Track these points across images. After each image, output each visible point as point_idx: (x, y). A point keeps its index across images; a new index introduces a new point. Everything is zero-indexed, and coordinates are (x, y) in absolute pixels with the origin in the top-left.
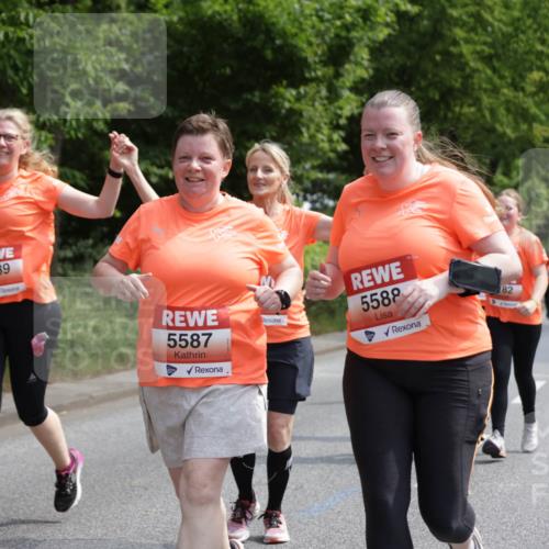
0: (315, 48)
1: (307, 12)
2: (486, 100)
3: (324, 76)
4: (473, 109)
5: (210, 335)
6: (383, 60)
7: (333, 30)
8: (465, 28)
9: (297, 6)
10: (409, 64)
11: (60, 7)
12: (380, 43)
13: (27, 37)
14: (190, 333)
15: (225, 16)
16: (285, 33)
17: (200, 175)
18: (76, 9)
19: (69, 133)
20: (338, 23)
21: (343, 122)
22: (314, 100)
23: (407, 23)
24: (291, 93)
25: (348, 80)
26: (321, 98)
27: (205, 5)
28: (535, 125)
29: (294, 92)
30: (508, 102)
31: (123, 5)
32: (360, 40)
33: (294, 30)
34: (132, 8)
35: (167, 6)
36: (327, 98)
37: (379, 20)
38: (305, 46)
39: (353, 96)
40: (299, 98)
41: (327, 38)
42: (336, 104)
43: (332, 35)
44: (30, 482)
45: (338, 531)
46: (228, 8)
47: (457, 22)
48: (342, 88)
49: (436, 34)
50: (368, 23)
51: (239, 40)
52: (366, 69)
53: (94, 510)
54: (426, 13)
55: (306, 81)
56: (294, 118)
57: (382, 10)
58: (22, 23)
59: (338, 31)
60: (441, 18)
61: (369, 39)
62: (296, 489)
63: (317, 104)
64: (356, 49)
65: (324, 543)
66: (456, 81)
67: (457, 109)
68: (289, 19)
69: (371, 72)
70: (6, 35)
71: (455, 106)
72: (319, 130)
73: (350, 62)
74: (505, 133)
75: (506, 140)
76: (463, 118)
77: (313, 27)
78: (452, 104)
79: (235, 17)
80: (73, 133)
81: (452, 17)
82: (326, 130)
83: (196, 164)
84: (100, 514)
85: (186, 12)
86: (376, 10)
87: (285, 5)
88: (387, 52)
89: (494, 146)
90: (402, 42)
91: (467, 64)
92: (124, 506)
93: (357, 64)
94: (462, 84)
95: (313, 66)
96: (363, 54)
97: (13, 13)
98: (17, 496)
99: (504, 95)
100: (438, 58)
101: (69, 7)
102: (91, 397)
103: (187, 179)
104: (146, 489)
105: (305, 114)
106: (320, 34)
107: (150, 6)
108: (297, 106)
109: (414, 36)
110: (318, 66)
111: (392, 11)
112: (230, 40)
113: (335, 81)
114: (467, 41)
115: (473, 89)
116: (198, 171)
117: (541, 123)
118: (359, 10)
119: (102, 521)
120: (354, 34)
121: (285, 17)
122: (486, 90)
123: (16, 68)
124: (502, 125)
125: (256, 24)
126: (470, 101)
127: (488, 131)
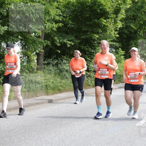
3: (113, 17)
7: (115, 5)
10: (135, 14)
12: (128, 9)
19: (46, 31)
20: (117, 3)
21: (118, 29)
22: (111, 23)
23: (135, 4)
25: (119, 18)
32: (123, 8)
33: (105, 4)
36: (114, 23)
37: (128, 2)
39: (120, 22)
41: (114, 7)
42: (116, 25)
45: (116, 136)
48: (118, 20)
49: (142, 7)
50: (125, 3)
52: (124, 15)
53: (52, 129)
55: (108, 18)
56: (105, 28)
58: (34, 1)
59: (117, 5)
60: (143, 3)
61: (125, 7)
62: (105, 125)
65: (112, 139)
69: (125, 16)
72: (112, 31)
73: (120, 13)
77: (111, 4)
79: (90, 1)
80: (47, 31)
82: (114, 31)
84: (54, 130)
88: (130, 11)
90: (134, 9)
92: (60, 129)
93: (122, 14)
95: (110, 14)
96: (123, 11)
98: (32, 125)
100: (143, 13)
104: (66, 124)
108: (106, 24)
109: (137, 7)
110: (112, 14)
113: (116, 19)
119: (54, 132)
120: (121, 6)
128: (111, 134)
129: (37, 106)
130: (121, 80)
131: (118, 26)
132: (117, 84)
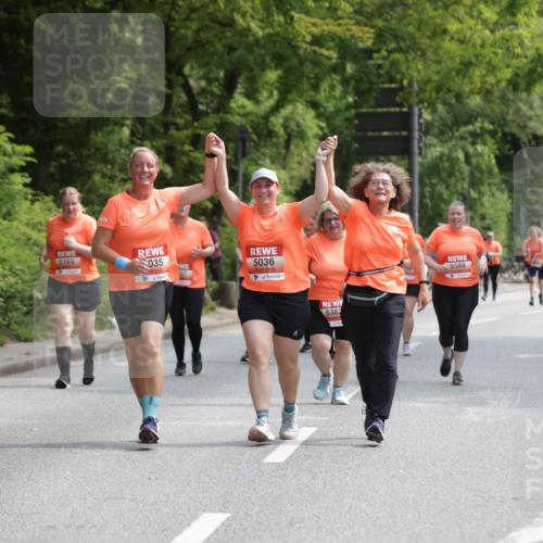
28: (296, 16)
74: (249, 29)
89: (231, 49)
117: (308, 13)
124: (244, 15)
127: (222, 25)
130: (14, 326)
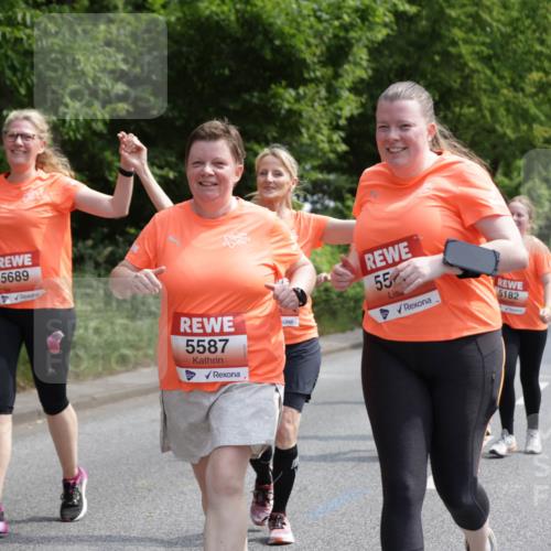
0: (314, 48)
1: (305, 12)
2: (485, 101)
3: (323, 77)
4: (472, 110)
5: (227, 341)
6: (382, 60)
7: (331, 31)
8: (464, 29)
9: (294, 6)
10: (407, 64)
11: (57, 7)
12: (379, 43)
13: (25, 37)
14: (207, 339)
15: (222, 17)
16: (283, 33)
17: (213, 180)
18: (73, 9)
19: (67, 134)
20: (336, 23)
21: (342, 122)
22: (313, 101)
23: (406, 24)
24: (290, 94)
25: (347, 81)
26: (320, 99)
27: (202, 5)
28: (535, 126)
29: (293, 93)
30: (507, 102)
31: (120, 5)
32: (358, 40)
33: (292, 31)
34: (130, 8)
35: (164, 6)
36: (326, 99)
37: (377, 20)
38: (303, 47)
39: (352, 97)
40: (298, 99)
41: (325, 39)
42: (335, 105)
43: (330, 35)
44: (33, 484)
46: (225, 8)
47: (454, 22)
48: (341, 88)
49: (435, 35)
50: (367, 23)
51: (237, 41)
52: (365, 69)
54: (424, 13)
55: (305, 82)
56: (293, 119)
57: (381, 10)
58: (19, 24)
59: (337, 31)
60: (439, 18)
61: (367, 38)
62: (300, 491)
63: (316, 104)
64: (355, 49)
65: (329, 544)
66: (455, 82)
67: (457, 110)
68: (287, 19)
69: (370, 72)
70: (4, 35)
71: (455, 106)
72: (318, 130)
73: (349, 62)
74: (505, 134)
75: (506, 140)
76: (462, 118)
77: (311, 27)
78: (452, 104)
79: (233, 18)
80: (71, 133)
81: (450, 17)
82: (325, 131)
83: (209, 169)
85: (184, 13)
86: (374, 11)
87: (283, 6)
88: (386, 52)
89: (494, 147)
90: (401, 43)
91: (466, 64)
92: (127, 508)
93: (356, 64)
94: (461, 84)
95: (312, 67)
96: (362, 54)
97: (10, 13)
98: (20, 498)
99: (503, 95)
100: (437, 58)
101: (66, 8)
102: (94, 399)
103: (201, 183)
104: (150, 490)
105: (304, 114)
106: (319, 35)
107: (147, 6)
108: (296, 107)
109: (413, 36)
110: (317, 67)
111: (390, 11)
112: (229, 41)
113: (334, 82)
114: (466, 42)
115: (472, 89)
116: (211, 175)
117: (541, 124)
118: (357, 10)
119: (106, 522)
120: (352, 34)
121: (283, 17)
122: (485, 91)
123: (13, 69)
124: (502, 126)
125: (254, 25)
126: (470, 102)
127: (488, 132)
128: (321, 524)
129: (39, 422)
131: (341, 109)
132: (343, 331)
